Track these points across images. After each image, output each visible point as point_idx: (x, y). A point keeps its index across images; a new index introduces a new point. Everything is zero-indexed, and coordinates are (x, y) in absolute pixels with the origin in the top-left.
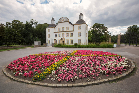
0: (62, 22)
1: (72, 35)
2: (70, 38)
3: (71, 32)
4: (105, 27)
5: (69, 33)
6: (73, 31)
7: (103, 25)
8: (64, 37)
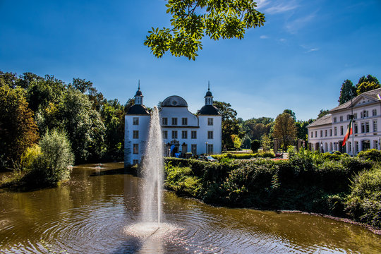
0: (171, 106)
1: (194, 135)
2: (189, 141)
3: (194, 130)
4: (232, 110)
5: (189, 132)
6: (198, 127)
7: (229, 105)
8: (177, 140)
